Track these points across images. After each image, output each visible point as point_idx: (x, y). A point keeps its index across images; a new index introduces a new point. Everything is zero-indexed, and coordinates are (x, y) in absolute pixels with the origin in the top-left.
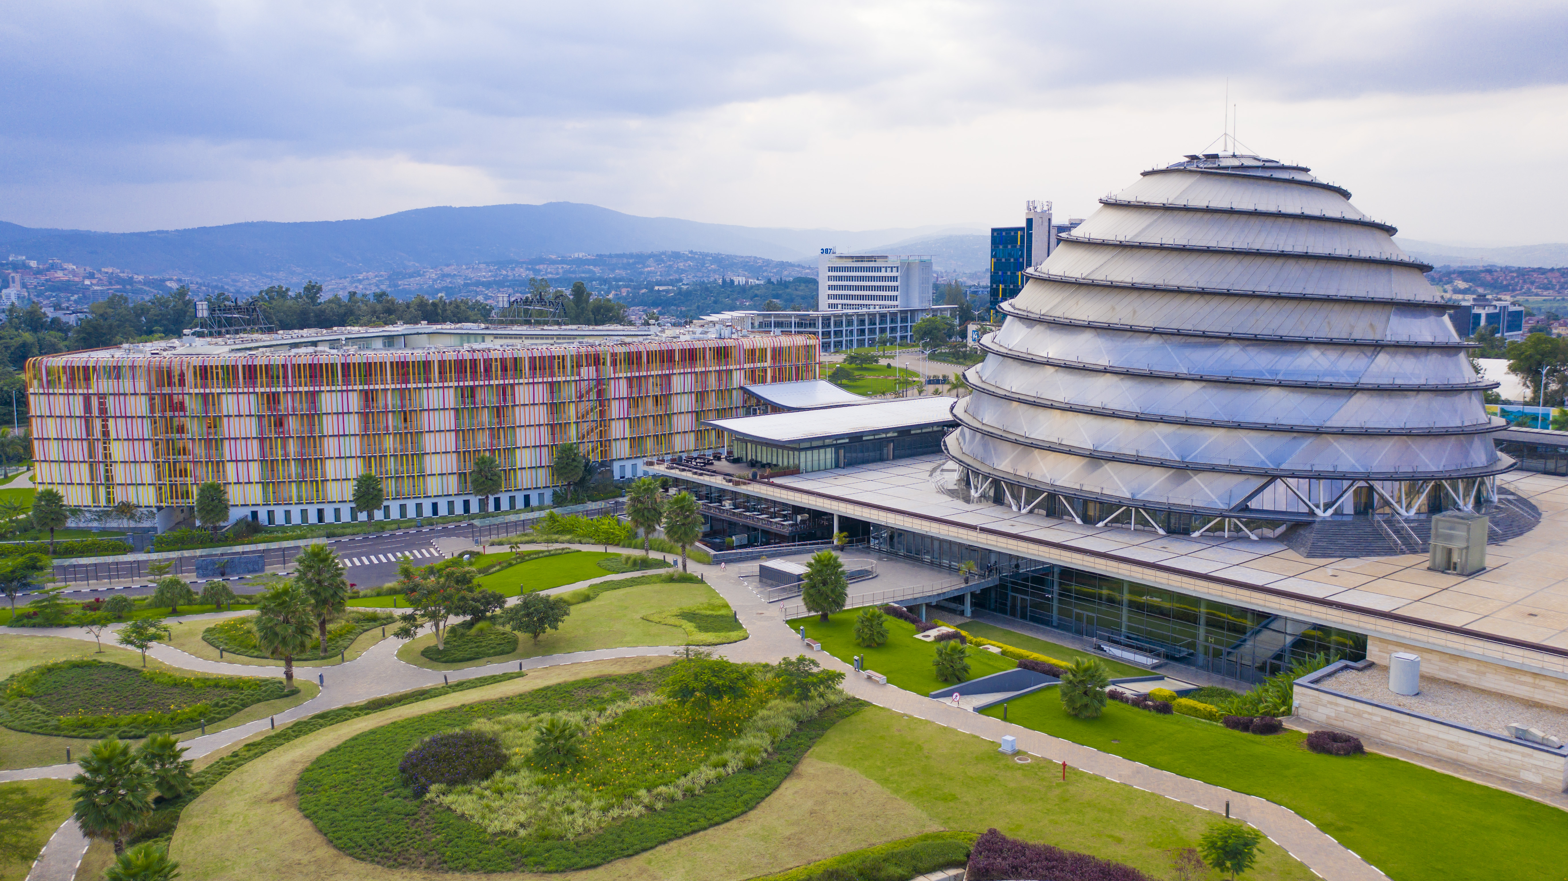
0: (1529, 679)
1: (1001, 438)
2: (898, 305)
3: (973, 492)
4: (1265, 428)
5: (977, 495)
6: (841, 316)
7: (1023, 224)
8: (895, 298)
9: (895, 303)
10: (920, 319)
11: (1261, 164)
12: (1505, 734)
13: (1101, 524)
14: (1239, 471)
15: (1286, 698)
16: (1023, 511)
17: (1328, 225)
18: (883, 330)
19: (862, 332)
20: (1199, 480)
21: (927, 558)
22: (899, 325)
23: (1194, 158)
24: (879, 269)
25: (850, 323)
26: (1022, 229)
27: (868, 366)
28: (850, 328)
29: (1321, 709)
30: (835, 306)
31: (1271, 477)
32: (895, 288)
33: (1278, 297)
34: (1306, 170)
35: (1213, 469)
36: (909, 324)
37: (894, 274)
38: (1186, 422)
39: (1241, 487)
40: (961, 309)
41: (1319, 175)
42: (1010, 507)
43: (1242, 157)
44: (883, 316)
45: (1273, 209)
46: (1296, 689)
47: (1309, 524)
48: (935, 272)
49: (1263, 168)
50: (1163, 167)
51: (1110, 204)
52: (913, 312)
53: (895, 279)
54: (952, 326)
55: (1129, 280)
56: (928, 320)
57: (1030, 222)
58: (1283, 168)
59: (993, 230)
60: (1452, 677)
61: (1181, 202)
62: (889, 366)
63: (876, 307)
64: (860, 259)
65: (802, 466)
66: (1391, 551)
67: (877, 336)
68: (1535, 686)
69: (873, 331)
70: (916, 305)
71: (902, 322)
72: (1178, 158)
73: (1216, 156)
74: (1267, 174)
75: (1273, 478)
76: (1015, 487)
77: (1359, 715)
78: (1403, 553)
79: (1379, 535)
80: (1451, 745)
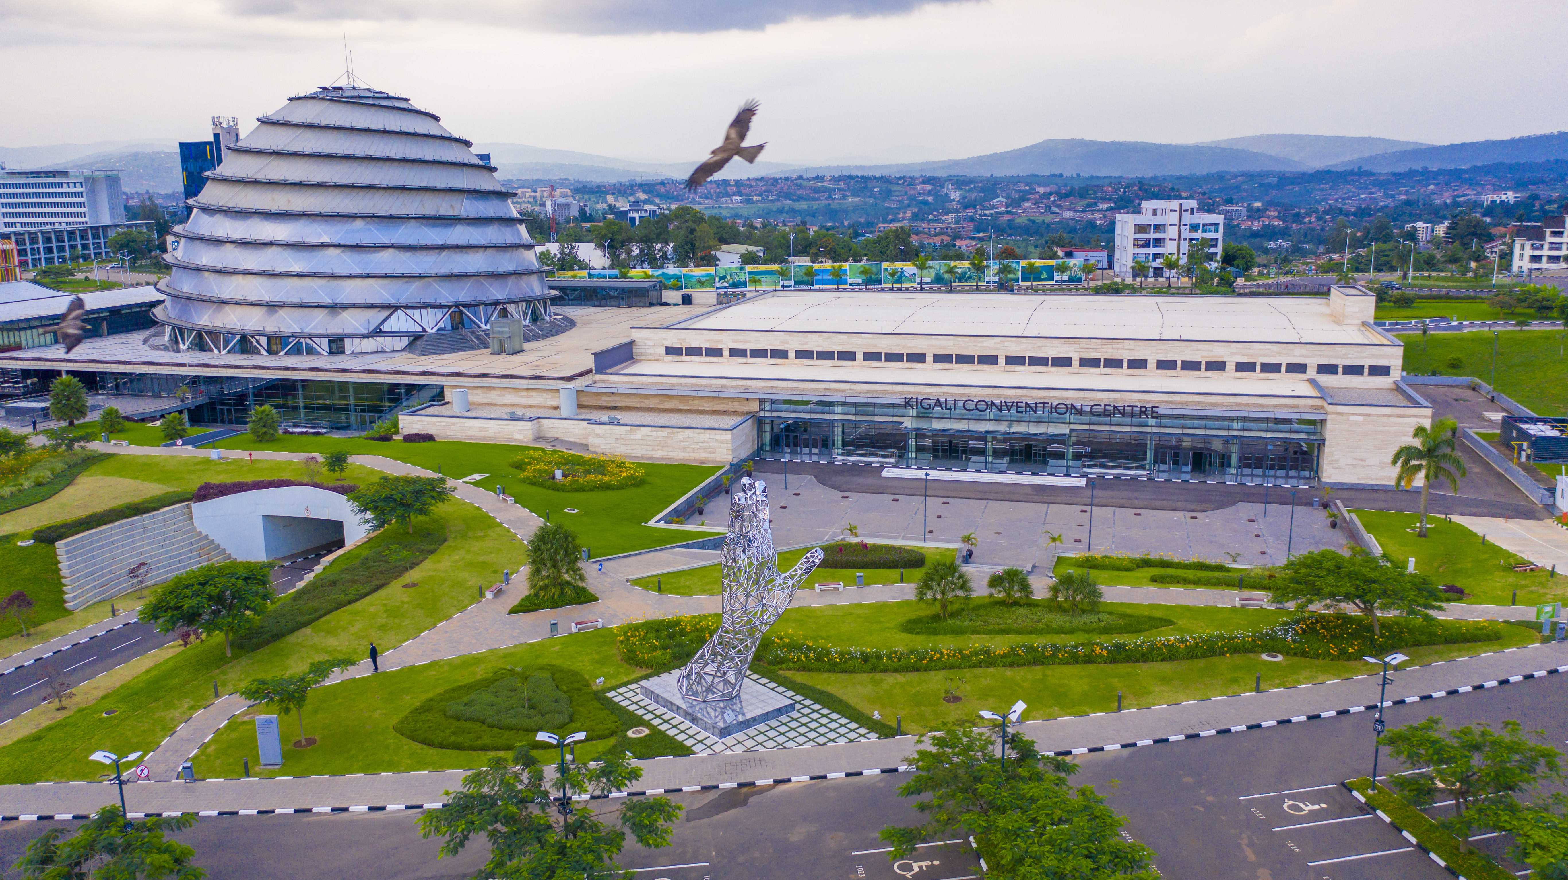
0: (525, 393)
1: (198, 300)
2: (88, 221)
3: (181, 346)
4: (386, 276)
5: (185, 347)
6: (23, 234)
7: (211, 139)
8: (83, 214)
9: (83, 219)
10: (112, 234)
11: (371, 95)
12: (504, 416)
13: (282, 353)
14: (372, 307)
15: (396, 424)
16: (223, 352)
17: (419, 139)
18: (72, 247)
19: (49, 250)
20: (346, 315)
21: (150, 394)
22: (91, 241)
23: (324, 89)
24: (60, 185)
25: (34, 241)
26: (210, 144)
27: (62, 279)
28: (36, 246)
29: (415, 426)
30: (13, 225)
31: (394, 308)
32: (81, 204)
33: (386, 188)
34: (407, 100)
35: (354, 306)
36: (102, 240)
37: (79, 190)
38: (333, 276)
39: (375, 317)
40: (158, 224)
41: (417, 103)
42: (212, 351)
43: (360, 89)
44: (71, 234)
45: (380, 127)
46: (400, 417)
47: (421, 336)
48: (124, 193)
49: (374, 97)
50: (302, 95)
51: (265, 122)
52: (105, 228)
53: (80, 194)
54: (149, 241)
55: (282, 178)
56: (123, 233)
57: (217, 136)
58: (389, 98)
59: (182, 145)
60: (489, 401)
61: (316, 122)
62: (87, 279)
63: (61, 224)
64: (37, 174)
65: (24, 343)
66: (472, 348)
67: (68, 254)
68: (528, 397)
69: (61, 249)
70: (106, 220)
71: (94, 238)
72: (312, 88)
73: (340, 88)
74: (376, 102)
75: (396, 308)
76: (214, 334)
77: (434, 424)
78: (480, 348)
79: (465, 340)
80: (481, 429)
